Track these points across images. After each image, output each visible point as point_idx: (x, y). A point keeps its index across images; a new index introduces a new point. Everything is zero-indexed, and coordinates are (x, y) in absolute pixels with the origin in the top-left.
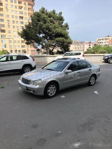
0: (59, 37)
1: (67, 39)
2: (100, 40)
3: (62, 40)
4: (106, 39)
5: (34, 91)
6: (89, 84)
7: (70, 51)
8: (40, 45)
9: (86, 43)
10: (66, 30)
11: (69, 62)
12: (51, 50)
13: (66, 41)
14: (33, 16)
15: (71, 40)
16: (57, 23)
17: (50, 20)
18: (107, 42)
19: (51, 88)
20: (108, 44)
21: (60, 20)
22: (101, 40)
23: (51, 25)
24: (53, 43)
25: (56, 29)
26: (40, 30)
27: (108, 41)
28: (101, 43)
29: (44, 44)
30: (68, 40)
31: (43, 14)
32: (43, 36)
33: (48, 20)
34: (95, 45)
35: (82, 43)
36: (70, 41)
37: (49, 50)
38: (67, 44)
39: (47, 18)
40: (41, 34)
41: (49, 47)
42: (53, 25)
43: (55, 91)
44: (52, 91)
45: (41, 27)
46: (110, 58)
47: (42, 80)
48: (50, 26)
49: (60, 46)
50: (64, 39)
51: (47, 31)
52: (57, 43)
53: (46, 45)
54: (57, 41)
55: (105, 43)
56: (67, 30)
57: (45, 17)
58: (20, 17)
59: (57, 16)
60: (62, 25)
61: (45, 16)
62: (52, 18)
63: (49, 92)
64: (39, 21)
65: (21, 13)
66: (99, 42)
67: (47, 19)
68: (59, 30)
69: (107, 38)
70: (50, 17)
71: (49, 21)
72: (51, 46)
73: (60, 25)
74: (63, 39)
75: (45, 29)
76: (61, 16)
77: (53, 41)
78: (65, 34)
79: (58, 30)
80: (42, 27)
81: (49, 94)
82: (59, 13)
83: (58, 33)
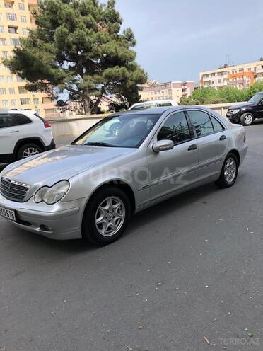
0: (111, 67)
1: (133, 71)
2: (207, 75)
3: (121, 73)
4: (221, 73)
5: (43, 227)
6: (220, 184)
7: (141, 101)
8: (65, 90)
9: (176, 86)
10: (128, 48)
11: (160, 115)
12: (94, 101)
13: (132, 76)
14: (38, 13)
15: (143, 72)
16: (104, 29)
17: (84, 22)
18: (222, 81)
19: (107, 208)
20: (225, 84)
21: (112, 22)
22: (210, 76)
23: (90, 34)
24: (98, 82)
25: (104, 45)
26: (61, 48)
27: (226, 76)
28: (209, 82)
29: (74, 87)
30: (136, 71)
31: (66, 5)
32: (70, 67)
33: (81, 20)
34: (195, 88)
35: (166, 86)
36: (140, 74)
37: (87, 103)
38: (133, 82)
39: (78, 17)
40: (65, 62)
41: (88, 95)
42: (95, 35)
43: (123, 215)
44: (110, 218)
45: (64, 41)
46: (244, 112)
47: (71, 182)
48: (87, 38)
49: (118, 89)
50: (126, 69)
51: (79, 53)
52: (108, 84)
53: (80, 89)
54: (109, 77)
55: (219, 81)
56: (131, 48)
57: (70, 14)
58: (9, 27)
59: (103, 10)
60: (118, 36)
61: (72, 11)
62: (89, 17)
63: (100, 225)
64: (55, 24)
65: (13, 17)
66: (204, 80)
67: (77, 19)
68: (111, 47)
69: (222, 70)
70: (84, 13)
71: (82, 23)
72: (92, 90)
73: (112, 35)
74: (124, 71)
75: (74, 47)
76: (114, 11)
77: (96, 77)
78: (126, 57)
79: (108, 46)
80: (66, 42)
81: (103, 232)
82: (107, 4)
83: (109, 56)
